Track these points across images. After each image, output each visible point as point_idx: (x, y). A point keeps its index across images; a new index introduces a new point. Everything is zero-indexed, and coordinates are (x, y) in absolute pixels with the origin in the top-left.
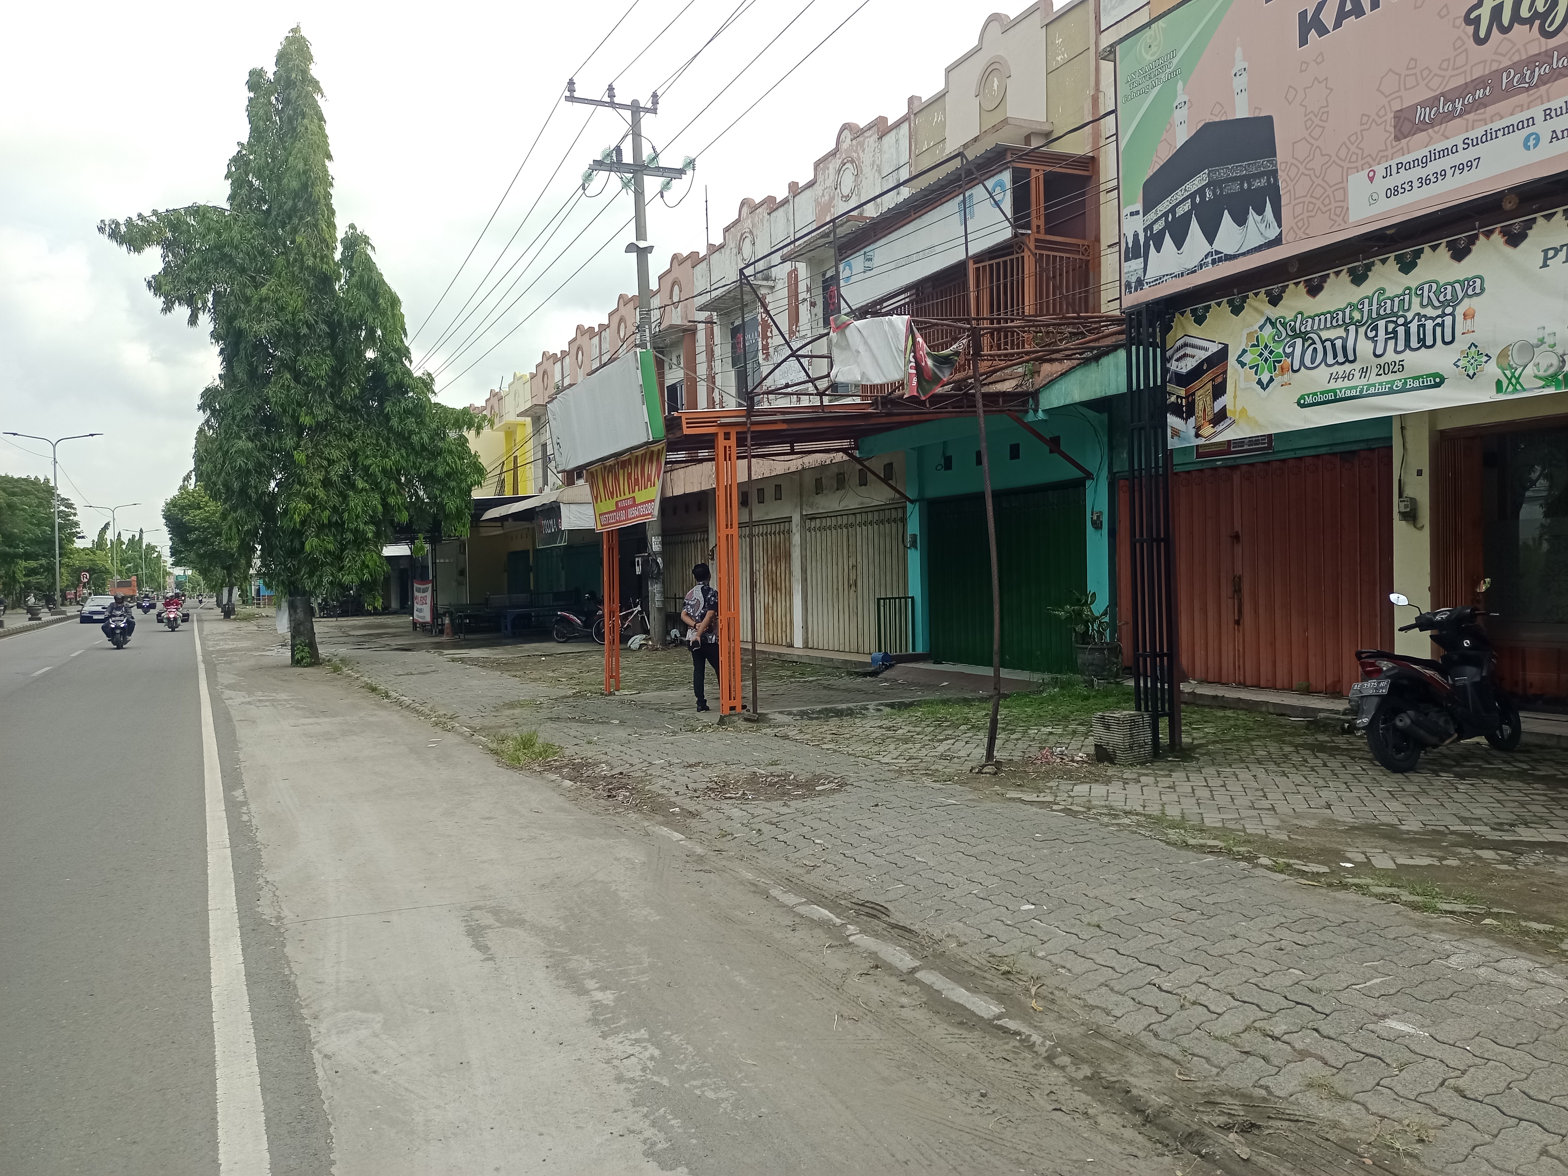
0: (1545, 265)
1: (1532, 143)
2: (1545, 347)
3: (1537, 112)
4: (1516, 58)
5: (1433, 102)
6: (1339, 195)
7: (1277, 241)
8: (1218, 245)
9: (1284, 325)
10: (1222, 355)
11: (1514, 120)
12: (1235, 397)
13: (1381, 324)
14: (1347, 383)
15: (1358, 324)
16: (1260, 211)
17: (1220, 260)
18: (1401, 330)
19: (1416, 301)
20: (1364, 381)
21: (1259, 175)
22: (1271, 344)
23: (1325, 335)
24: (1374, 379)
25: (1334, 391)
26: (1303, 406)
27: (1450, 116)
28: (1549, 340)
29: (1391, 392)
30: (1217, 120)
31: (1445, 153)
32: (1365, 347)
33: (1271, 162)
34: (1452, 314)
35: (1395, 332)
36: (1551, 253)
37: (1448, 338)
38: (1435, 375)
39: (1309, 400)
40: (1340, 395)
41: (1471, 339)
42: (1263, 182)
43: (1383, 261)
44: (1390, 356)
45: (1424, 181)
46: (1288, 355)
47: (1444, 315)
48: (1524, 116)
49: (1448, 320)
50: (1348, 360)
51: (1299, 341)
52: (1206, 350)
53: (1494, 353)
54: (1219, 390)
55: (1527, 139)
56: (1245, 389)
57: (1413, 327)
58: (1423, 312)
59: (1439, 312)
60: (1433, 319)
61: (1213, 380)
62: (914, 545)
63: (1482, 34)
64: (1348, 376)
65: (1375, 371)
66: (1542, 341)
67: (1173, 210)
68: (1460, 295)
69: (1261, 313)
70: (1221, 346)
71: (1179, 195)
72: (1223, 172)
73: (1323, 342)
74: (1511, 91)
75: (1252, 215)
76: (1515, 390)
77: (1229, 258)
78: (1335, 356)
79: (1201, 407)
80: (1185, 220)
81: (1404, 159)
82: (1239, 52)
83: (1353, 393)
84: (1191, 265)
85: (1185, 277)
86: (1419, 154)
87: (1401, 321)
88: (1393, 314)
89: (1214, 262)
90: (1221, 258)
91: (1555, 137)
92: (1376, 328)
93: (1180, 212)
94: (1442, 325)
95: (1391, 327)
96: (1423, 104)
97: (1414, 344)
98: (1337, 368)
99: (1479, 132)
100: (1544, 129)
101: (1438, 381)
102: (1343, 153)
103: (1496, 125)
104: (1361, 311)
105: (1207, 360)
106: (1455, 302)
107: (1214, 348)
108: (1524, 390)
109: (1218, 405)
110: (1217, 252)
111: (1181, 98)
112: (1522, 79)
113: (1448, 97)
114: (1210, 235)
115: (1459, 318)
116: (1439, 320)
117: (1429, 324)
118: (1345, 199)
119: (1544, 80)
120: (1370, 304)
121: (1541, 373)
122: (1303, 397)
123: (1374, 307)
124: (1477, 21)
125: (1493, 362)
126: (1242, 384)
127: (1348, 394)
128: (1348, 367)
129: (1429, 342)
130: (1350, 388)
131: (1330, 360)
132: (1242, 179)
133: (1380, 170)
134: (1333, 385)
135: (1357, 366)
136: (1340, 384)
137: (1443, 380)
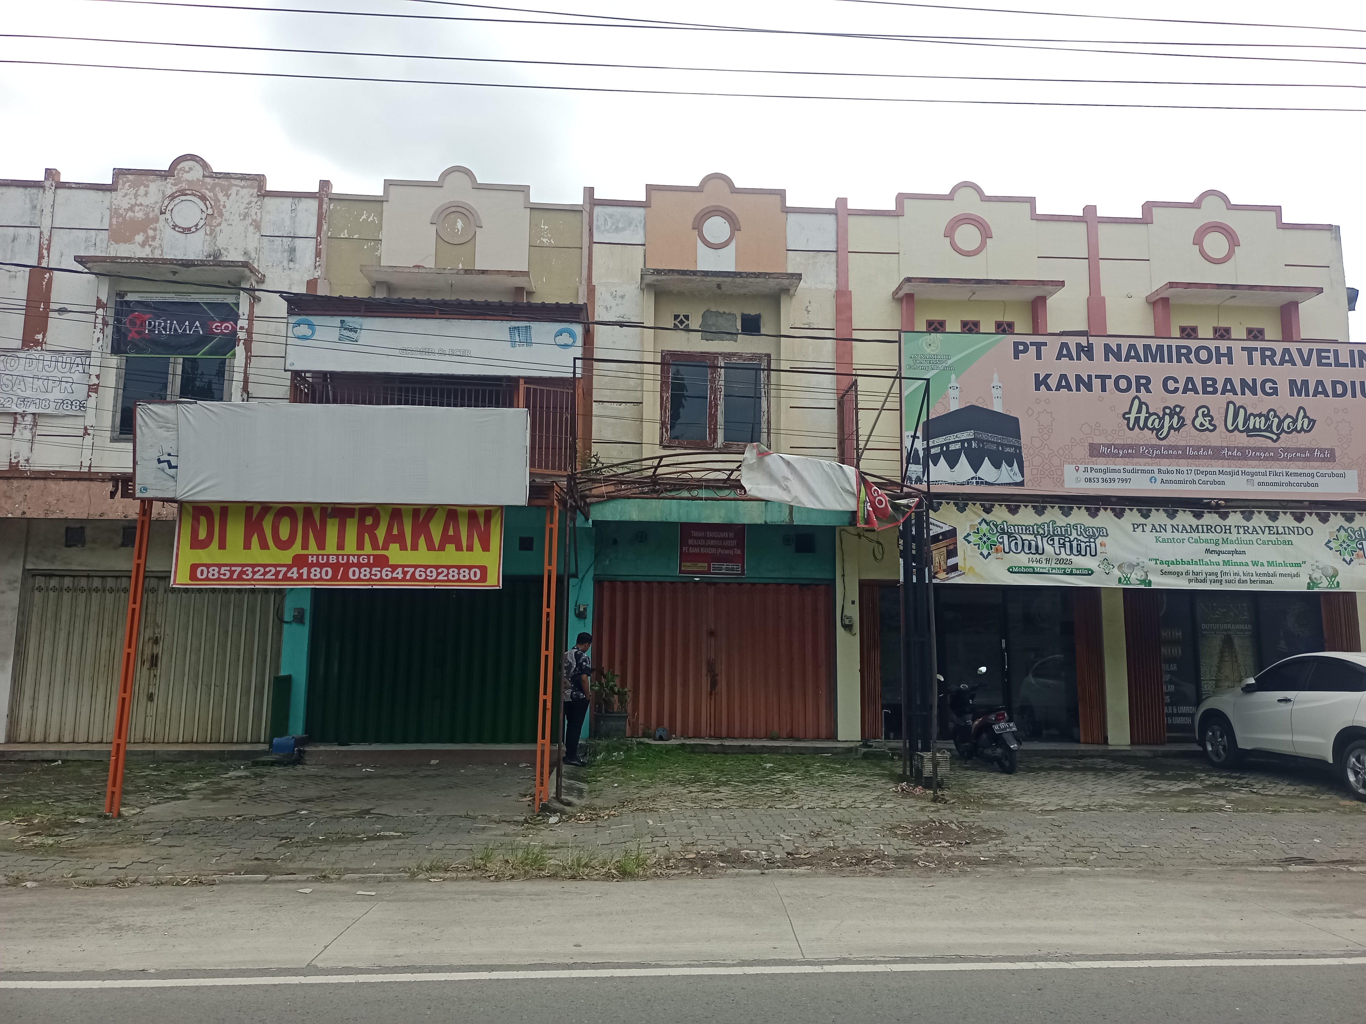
0: (1134, 531)
1: (1153, 481)
2: (1139, 567)
3: (1156, 469)
4: (1146, 443)
5: (1109, 446)
6: (1059, 472)
7: (1021, 484)
8: (980, 474)
9: (996, 526)
10: (952, 533)
11: (1146, 468)
12: (965, 559)
13: (1056, 539)
14: (1038, 565)
15: (1043, 536)
16: (1011, 465)
17: (982, 483)
18: (1068, 544)
19: (1074, 532)
20: (1048, 566)
21: (1011, 446)
22: (988, 534)
23: (1024, 537)
24: (1054, 566)
25: (1033, 568)
26: (1012, 572)
27: (1116, 455)
28: (1141, 565)
29: (1065, 573)
30: (981, 406)
31: (1114, 471)
32: (1048, 548)
33: (1018, 442)
34: (1094, 542)
35: (1064, 544)
36: (1136, 526)
37: (1093, 553)
38: (1089, 570)
39: (1015, 570)
40: (1036, 570)
41: (1104, 556)
42: (1012, 450)
43: (1053, 507)
44: (1063, 556)
45: (1104, 480)
46: (1000, 543)
47: (1090, 542)
48: (1150, 468)
49: (1093, 545)
50: (1037, 553)
51: (1006, 537)
52: (942, 528)
53: (1116, 565)
54: (952, 553)
55: (1151, 478)
56: (971, 556)
57: (1075, 544)
58: (1079, 538)
59: (1087, 540)
60: (1085, 543)
61: (947, 546)
62: (299, 618)
63: (1131, 426)
64: (1039, 561)
65: (1054, 561)
66: (1138, 564)
67: (947, 445)
68: (1097, 535)
69: (980, 516)
70: (951, 528)
71: (952, 438)
72: (984, 436)
73: (1023, 540)
74: (1143, 456)
75: (1004, 465)
76: (1127, 584)
77: (987, 483)
78: (1030, 549)
79: (937, 560)
80: (957, 454)
81: (1095, 467)
82: (996, 376)
83: (1044, 571)
84: (961, 481)
85: (956, 485)
86: (1103, 467)
87: (1067, 539)
88: (1062, 535)
89: (977, 483)
90: (981, 482)
91: (1162, 481)
92: (1053, 540)
93: (952, 447)
94: (1090, 546)
95: (1062, 541)
96: (1104, 445)
97: (1075, 552)
98: (1031, 556)
99: (1130, 468)
100: (1159, 477)
101: (1090, 573)
102: (1061, 452)
103: (1138, 468)
104: (1043, 529)
105: (942, 534)
106: (1093, 536)
107: (946, 528)
108: (1131, 584)
109: (951, 562)
110: (980, 478)
111: (953, 383)
112: (1149, 452)
113: (1117, 447)
114: (976, 467)
115: (1098, 546)
116: (1088, 544)
117: (1083, 545)
118: (1062, 474)
119: (1157, 456)
120: (1048, 527)
121: (1139, 578)
122: (1011, 567)
123: (1051, 529)
124: (1128, 419)
125: (1116, 567)
126: (969, 552)
127: (1041, 570)
128: (1038, 556)
129: (1083, 553)
130: (1043, 568)
131: (1027, 551)
132: (998, 444)
133: (1082, 468)
134: (1031, 564)
135: (1044, 557)
136: (1035, 565)
137: (1092, 572)
